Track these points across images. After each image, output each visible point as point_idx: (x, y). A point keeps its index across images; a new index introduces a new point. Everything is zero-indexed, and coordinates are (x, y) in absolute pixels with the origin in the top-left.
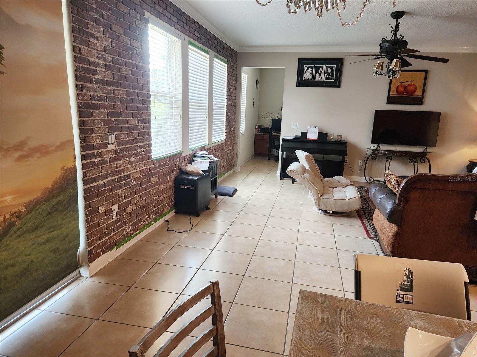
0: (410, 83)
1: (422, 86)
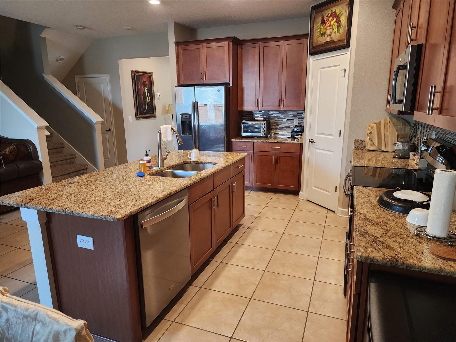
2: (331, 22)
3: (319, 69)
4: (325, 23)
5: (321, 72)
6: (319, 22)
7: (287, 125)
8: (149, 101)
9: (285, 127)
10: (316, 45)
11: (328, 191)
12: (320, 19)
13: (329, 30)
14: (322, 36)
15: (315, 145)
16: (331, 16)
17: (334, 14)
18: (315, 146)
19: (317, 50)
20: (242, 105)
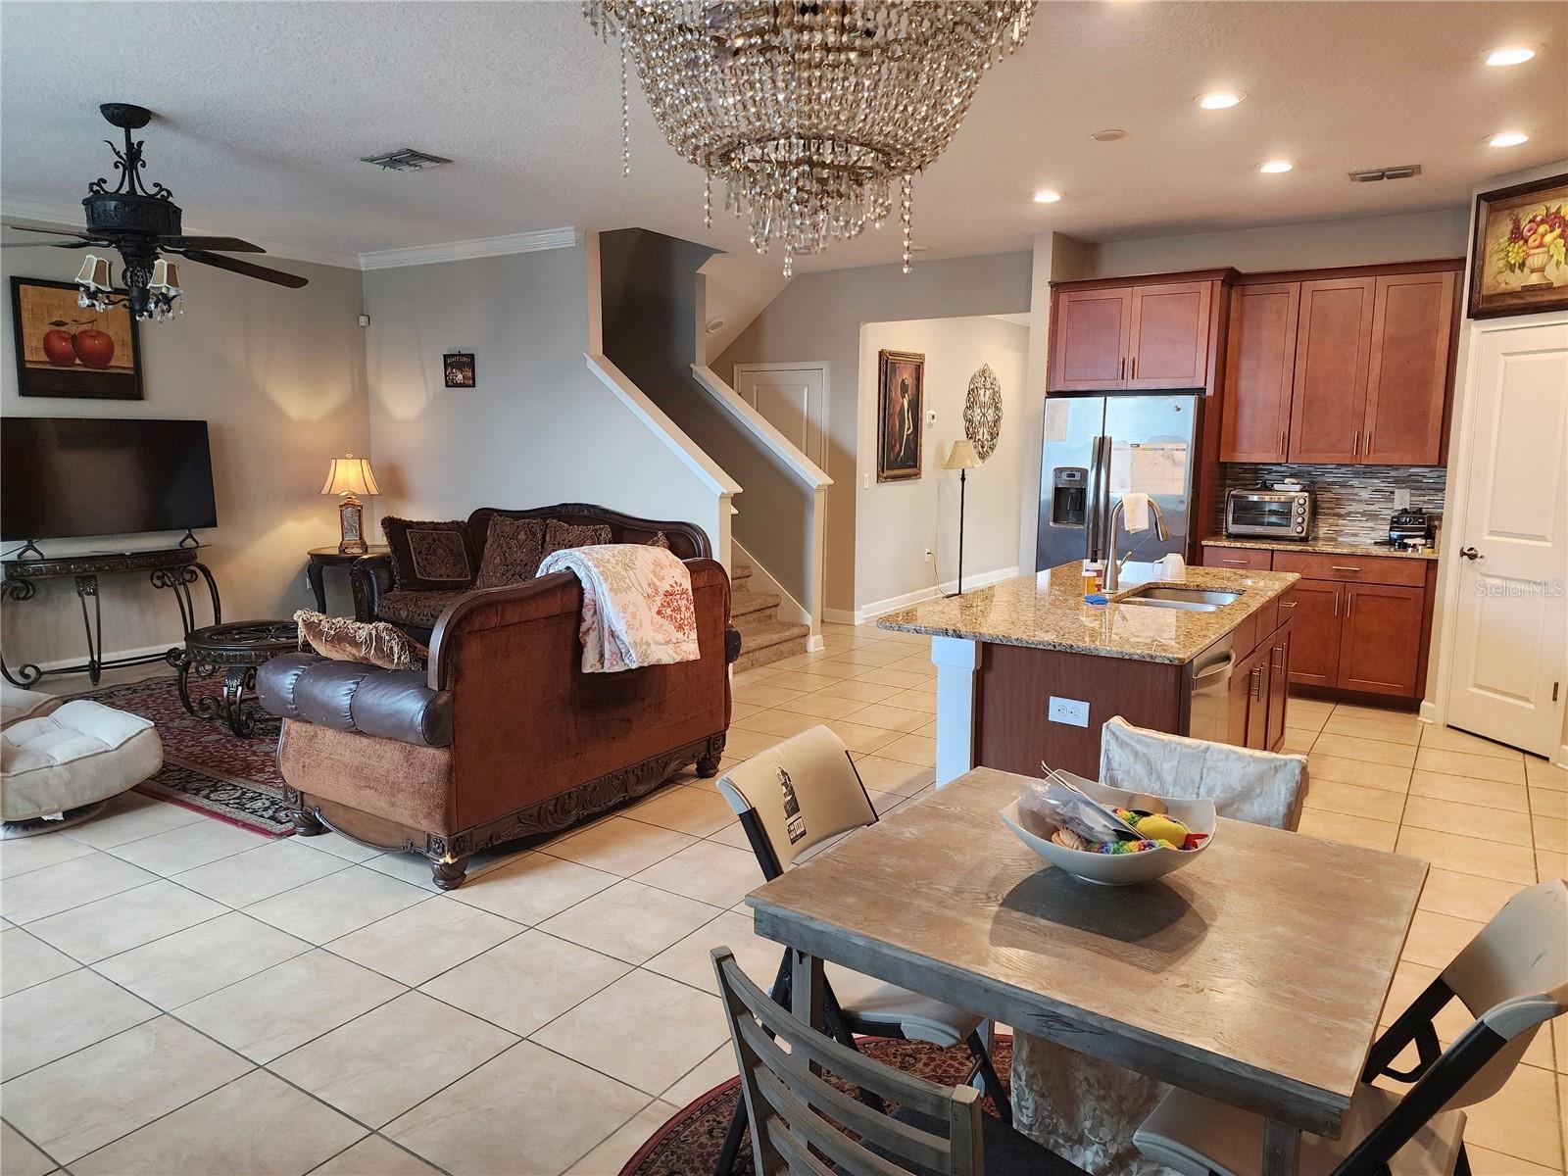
0: (85, 327)
1: (129, 338)
2: (1543, 236)
3: (1502, 356)
4: (1522, 239)
5: (1506, 363)
6: (1502, 233)
7: (1372, 508)
8: (910, 432)
9: (1363, 514)
10: (1493, 293)
11: (1527, 700)
12: (1507, 226)
13: (1536, 257)
14: (1513, 271)
15: (1483, 565)
16: (1543, 222)
17: (1555, 217)
18: (1484, 570)
19: (1493, 305)
20: (1234, 446)
